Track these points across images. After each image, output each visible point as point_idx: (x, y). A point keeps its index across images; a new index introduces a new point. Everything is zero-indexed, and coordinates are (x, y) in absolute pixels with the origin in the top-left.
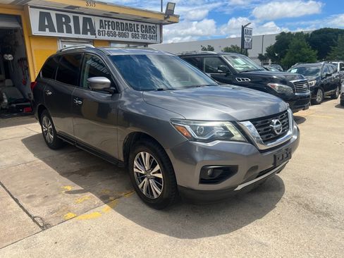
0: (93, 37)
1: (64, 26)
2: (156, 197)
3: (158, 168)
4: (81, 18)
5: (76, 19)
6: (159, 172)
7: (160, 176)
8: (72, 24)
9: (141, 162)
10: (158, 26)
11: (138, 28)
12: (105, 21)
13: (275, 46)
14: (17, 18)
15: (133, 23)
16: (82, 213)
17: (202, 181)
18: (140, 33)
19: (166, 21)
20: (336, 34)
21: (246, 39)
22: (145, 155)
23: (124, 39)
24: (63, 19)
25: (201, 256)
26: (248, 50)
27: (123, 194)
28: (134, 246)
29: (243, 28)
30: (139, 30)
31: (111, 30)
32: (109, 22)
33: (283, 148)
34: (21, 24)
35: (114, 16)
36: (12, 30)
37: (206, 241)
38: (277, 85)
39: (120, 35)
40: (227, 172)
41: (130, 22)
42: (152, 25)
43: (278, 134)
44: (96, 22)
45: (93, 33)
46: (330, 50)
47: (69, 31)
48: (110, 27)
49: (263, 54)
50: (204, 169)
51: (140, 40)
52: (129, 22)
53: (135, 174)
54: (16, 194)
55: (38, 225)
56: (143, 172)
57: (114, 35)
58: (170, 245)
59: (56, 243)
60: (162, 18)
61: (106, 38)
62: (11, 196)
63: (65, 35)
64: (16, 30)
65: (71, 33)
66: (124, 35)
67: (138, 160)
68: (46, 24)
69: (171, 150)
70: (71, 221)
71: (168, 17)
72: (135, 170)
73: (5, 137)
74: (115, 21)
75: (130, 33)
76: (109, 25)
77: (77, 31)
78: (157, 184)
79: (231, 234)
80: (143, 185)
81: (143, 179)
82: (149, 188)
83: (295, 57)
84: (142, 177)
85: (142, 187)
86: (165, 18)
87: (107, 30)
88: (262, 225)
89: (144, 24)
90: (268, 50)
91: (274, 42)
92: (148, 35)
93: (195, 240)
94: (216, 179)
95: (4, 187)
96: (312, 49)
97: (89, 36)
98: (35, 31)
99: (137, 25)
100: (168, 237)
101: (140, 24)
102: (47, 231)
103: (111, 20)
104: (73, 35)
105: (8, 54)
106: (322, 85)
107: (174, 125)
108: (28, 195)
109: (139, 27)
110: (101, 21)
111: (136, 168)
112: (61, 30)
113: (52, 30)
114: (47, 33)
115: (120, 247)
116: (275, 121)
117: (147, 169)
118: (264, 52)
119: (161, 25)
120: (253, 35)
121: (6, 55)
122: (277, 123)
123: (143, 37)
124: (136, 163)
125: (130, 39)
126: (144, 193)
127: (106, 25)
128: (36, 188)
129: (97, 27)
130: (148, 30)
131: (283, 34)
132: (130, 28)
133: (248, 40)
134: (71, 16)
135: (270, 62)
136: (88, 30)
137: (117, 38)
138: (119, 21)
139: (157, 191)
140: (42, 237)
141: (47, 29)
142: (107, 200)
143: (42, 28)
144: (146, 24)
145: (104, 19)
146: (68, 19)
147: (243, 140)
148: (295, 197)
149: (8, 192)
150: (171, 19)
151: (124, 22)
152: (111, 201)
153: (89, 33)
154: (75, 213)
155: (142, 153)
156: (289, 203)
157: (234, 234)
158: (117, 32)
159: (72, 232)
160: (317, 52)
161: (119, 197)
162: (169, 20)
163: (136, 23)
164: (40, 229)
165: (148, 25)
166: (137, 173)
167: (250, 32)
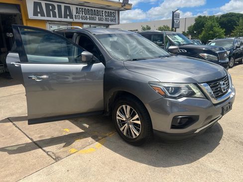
0: (71, 20)
1: (51, 12)
2: (134, 137)
3: (137, 116)
4: (63, 6)
5: (59, 7)
6: (137, 119)
7: (139, 122)
8: (56, 11)
9: (123, 112)
10: (117, 12)
11: (102, 14)
12: (80, 8)
13: (194, 26)
14: (17, 7)
15: (99, 10)
16: (81, 149)
17: (173, 127)
18: (104, 17)
19: (123, 9)
20: (238, 17)
21: (175, 21)
22: (126, 107)
23: (93, 22)
24: (51, 7)
25: (175, 180)
26: (177, 29)
27: (107, 135)
28: (125, 173)
29: (173, 13)
30: (104, 15)
31: (84, 15)
32: (82, 9)
33: (227, 102)
34: (20, 10)
35: (86, 4)
36: (12, 15)
37: (175, 169)
38: (205, 54)
39: (90, 19)
40: (191, 120)
41: (98, 9)
42: (112, 11)
43: (224, 92)
44: (73, 9)
45: (71, 17)
46: (233, 29)
47: (54, 16)
48: (83, 13)
49: (186, 32)
50: (175, 118)
51: (104, 22)
52: (96, 9)
53: (117, 120)
54: (30, 134)
55: (52, 157)
56: (124, 119)
57: (86, 18)
58: (150, 172)
59: (68, 171)
60: (119, 6)
61: (81, 20)
62: (27, 136)
63: (52, 18)
64: (15, 15)
65: (56, 17)
66: (93, 19)
67: (120, 110)
68: (39, 10)
69: (149, 104)
70: (75, 155)
71: (124, 5)
72: (118, 118)
73: (12, 93)
74: (87, 8)
75: (97, 17)
76: (82, 12)
77: (60, 16)
78: (136, 128)
79: (192, 164)
80: (124, 129)
81: (124, 124)
82: (129, 131)
83: (209, 34)
84: (123, 123)
85: (123, 130)
86: (122, 6)
87: (81, 15)
88: (213, 157)
89: (107, 11)
90: (189, 28)
91: (193, 23)
92: (110, 18)
93: (167, 168)
94: (183, 125)
95: (20, 130)
96: (221, 28)
97: (68, 19)
98: (31, 16)
99: (102, 11)
100: (148, 166)
101: (104, 10)
102: (59, 162)
103: (84, 8)
104: (57, 19)
105: (9, 33)
106: (234, 54)
107: (151, 86)
108: (39, 135)
109: (104, 12)
110: (77, 8)
111: (119, 116)
112: (49, 15)
113: (43, 15)
114: (39, 17)
115: (115, 173)
116: (222, 83)
117: (127, 117)
118: (187, 30)
119: (119, 11)
120: (180, 18)
121: (8, 33)
122: (224, 84)
123: (106, 20)
124: (118, 113)
125: (97, 21)
126: (125, 134)
127: (80, 11)
128: (43, 130)
129: (74, 13)
130: (110, 14)
131: (200, 17)
132: (97, 13)
133: (177, 22)
134: (56, 4)
135: (190, 37)
136: (68, 15)
137: (88, 21)
138: (90, 8)
139: (136, 133)
140: (56, 166)
141: (39, 15)
142: (97, 139)
143: (35, 14)
144: (108, 11)
145: (79, 7)
146: (53, 7)
147: (202, 97)
148: (232, 136)
149: (24, 133)
150: (127, 6)
151: (93, 9)
152: (100, 139)
153: (68, 17)
154: (76, 149)
155: (124, 106)
156: (228, 140)
157: (195, 164)
158: (88, 16)
159: (77, 163)
160: (224, 30)
161: (105, 137)
162: (125, 7)
163: (101, 10)
164: (54, 161)
165: (110, 11)
166: (119, 120)
167: (178, 16)
